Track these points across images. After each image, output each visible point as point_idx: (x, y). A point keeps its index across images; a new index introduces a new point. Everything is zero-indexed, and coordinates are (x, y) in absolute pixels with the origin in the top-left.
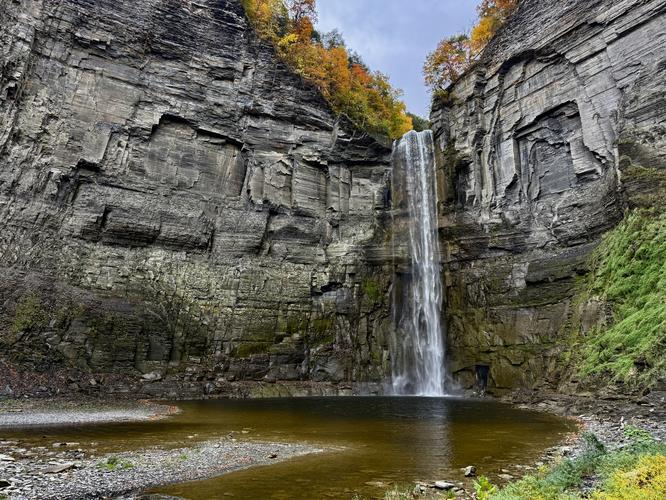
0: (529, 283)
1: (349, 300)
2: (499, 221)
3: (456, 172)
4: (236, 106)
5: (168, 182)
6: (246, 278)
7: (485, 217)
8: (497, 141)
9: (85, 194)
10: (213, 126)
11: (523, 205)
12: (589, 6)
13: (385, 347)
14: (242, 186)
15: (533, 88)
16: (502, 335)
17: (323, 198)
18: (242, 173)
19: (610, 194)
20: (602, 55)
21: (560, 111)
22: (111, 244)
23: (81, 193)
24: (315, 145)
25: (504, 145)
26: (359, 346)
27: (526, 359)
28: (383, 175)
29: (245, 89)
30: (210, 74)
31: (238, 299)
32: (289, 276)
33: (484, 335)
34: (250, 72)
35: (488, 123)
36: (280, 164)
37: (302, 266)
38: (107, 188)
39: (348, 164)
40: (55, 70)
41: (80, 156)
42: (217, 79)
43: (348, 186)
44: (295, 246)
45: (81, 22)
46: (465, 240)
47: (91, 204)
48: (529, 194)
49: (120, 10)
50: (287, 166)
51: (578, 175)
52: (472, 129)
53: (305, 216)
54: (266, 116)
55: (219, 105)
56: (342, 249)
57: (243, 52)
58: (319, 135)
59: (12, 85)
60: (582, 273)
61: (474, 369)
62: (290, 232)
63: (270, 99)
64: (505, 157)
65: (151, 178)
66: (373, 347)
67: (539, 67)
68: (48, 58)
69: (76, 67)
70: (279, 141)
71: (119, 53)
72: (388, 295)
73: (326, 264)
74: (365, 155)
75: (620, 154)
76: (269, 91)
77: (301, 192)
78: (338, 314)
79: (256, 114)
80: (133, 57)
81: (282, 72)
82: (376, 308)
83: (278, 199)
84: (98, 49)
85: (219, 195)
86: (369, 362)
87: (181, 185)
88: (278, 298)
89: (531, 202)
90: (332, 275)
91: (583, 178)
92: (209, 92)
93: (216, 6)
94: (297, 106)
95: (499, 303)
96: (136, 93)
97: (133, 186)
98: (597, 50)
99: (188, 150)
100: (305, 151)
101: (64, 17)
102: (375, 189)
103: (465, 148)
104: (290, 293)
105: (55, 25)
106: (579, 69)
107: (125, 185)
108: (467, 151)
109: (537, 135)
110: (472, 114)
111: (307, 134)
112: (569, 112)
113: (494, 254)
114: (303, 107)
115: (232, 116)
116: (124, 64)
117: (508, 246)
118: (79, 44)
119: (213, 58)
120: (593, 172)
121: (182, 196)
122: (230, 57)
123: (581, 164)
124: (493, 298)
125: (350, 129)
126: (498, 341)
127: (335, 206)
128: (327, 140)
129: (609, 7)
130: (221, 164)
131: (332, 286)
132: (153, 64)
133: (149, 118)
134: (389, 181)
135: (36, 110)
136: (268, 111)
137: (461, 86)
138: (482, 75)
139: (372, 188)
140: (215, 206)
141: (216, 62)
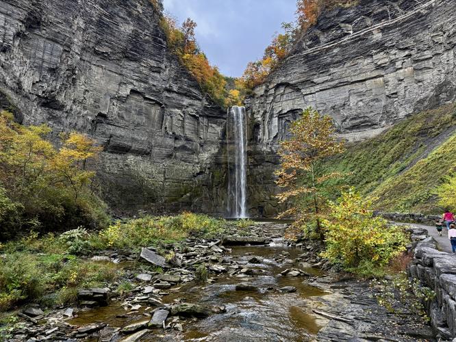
1: (208, 179)
2: (270, 150)
3: (254, 127)
4: (162, 87)
5: (133, 123)
6: (168, 169)
7: (264, 148)
8: (271, 116)
9: (100, 128)
10: (151, 95)
12: (312, 74)
13: (223, 199)
14: (162, 125)
15: (287, 98)
16: (269, 195)
17: (197, 133)
18: (162, 119)
20: (314, 95)
21: (296, 111)
22: (112, 152)
23: (98, 128)
24: (194, 107)
25: (274, 119)
26: (213, 199)
28: (222, 123)
29: (166, 78)
30: (150, 70)
31: (165, 179)
32: (184, 168)
33: (262, 195)
34: (168, 69)
35: (268, 108)
36: (179, 115)
37: (188, 163)
38: (109, 126)
39: (208, 117)
40: (87, 67)
41: (99, 111)
42: (153, 72)
43: (207, 127)
44: (185, 154)
45: (98, 43)
46: (256, 157)
47: (104, 133)
49: (114, 36)
50: (182, 116)
52: (262, 110)
53: (190, 141)
54: (175, 92)
55: (154, 85)
56: (205, 156)
57: (165, 59)
58: (196, 102)
59: (74, 77)
61: (257, 208)
62: (183, 148)
63: (176, 84)
64: (274, 125)
65: (126, 121)
66: (218, 199)
67: (290, 90)
68: (84, 60)
69: (94, 65)
70: (179, 104)
71: (113, 58)
72: (224, 178)
73: (198, 163)
74: (215, 114)
76: (176, 80)
77: (189, 129)
78: (203, 185)
79: (169, 91)
80: (118, 60)
81: (183, 72)
82: (219, 183)
83: (178, 132)
84: (104, 57)
85: (153, 129)
86: (217, 205)
87: (138, 124)
88: (181, 178)
90: (201, 169)
92: (150, 79)
93: (154, 35)
94: (188, 88)
95: (269, 183)
96: (119, 78)
97: (119, 125)
98: (313, 92)
99: (140, 107)
100: (190, 110)
101: (92, 40)
102: (219, 129)
103: (258, 118)
104: (185, 176)
105: (88, 44)
106: (306, 97)
107: (116, 124)
108: (260, 119)
109: (287, 118)
110: (262, 103)
111: (191, 101)
112: (300, 113)
113: (267, 164)
114: (190, 89)
115: (160, 91)
116: (114, 63)
117: (273, 161)
118: (96, 53)
119: (151, 61)
121: (139, 129)
122: (159, 61)
124: (266, 182)
125: (210, 102)
126: (268, 198)
127: (202, 136)
128: (199, 105)
129: (318, 77)
130: (153, 114)
131: (201, 173)
132: (125, 63)
133: (125, 91)
134: (225, 126)
135: (81, 87)
136: (175, 90)
137: (258, 89)
138: (268, 87)
139: (217, 129)
140: (151, 135)
141: (153, 63)
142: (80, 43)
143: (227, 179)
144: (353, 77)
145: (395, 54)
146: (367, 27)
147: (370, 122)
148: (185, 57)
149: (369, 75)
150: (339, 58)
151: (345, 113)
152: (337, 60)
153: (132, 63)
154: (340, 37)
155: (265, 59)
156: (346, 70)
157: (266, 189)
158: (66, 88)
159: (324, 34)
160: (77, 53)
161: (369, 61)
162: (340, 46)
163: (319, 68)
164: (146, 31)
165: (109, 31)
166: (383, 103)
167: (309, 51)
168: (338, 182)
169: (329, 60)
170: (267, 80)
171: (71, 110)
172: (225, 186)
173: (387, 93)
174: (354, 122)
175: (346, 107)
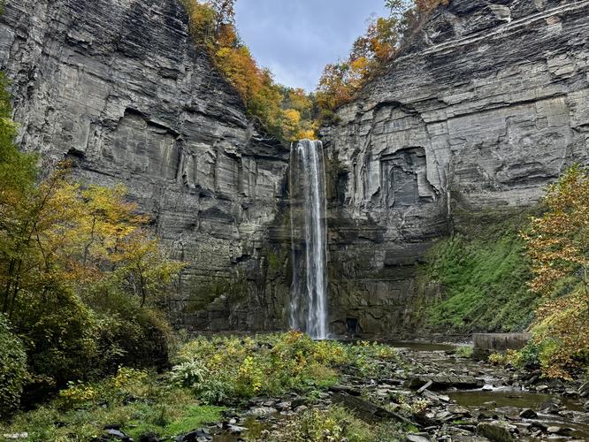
0: (386, 266)
1: (257, 269)
2: (366, 218)
3: (338, 178)
4: (179, 104)
5: (129, 167)
6: (188, 250)
7: (356, 215)
8: (368, 159)
9: (71, 177)
10: (160, 119)
11: (382, 210)
12: (440, 88)
13: (283, 305)
14: (177, 171)
15: (396, 128)
16: (368, 299)
17: (237, 185)
18: (177, 160)
19: (440, 216)
20: (444, 124)
21: (413, 150)
24: (234, 140)
25: (372, 164)
26: (266, 304)
27: (384, 315)
28: (281, 168)
29: (186, 89)
30: (160, 73)
32: (214, 249)
33: (354, 297)
34: (189, 74)
36: (208, 155)
37: (221, 240)
38: (88, 172)
39: (256, 157)
40: (51, 67)
41: (71, 145)
42: (165, 77)
43: (255, 175)
44: (217, 224)
45: (73, 25)
46: (342, 229)
48: (387, 203)
49: (101, 14)
50: (212, 156)
51: (421, 197)
52: (352, 147)
53: (225, 199)
54: (201, 113)
55: (166, 102)
56: (252, 227)
57: (185, 55)
58: (237, 132)
59: (32, 84)
60: (421, 263)
61: (345, 320)
62: (214, 212)
63: (204, 99)
64: (373, 173)
65: (117, 164)
66: (276, 306)
67: (402, 115)
68: (48, 55)
69: (65, 63)
70: (208, 135)
71: (96, 52)
72: (285, 266)
73: (239, 240)
74: (270, 153)
75: (451, 197)
76: (204, 93)
77: (224, 180)
78: (248, 280)
79: (191, 111)
80: (106, 55)
81: (216, 79)
82: (278, 275)
83: (206, 184)
84: (82, 49)
85: (162, 178)
86: (274, 317)
87: (138, 170)
88: (210, 267)
89: (388, 208)
90: (244, 250)
91: (423, 200)
92: (159, 89)
93: (168, 14)
94: (224, 108)
95: (365, 277)
96: (106, 87)
97: (105, 171)
98: (442, 119)
99: (141, 139)
100: (226, 145)
101: (62, 20)
102: (276, 180)
103: (345, 160)
104: (217, 263)
105: (55, 26)
106: (430, 128)
107: (100, 169)
108: (347, 163)
109: (396, 162)
110: (351, 135)
111: (228, 130)
112: (419, 154)
113: (361, 242)
114: (228, 108)
115: (176, 112)
116: (98, 60)
117: (372, 238)
118: (69, 42)
119: (163, 59)
120: (430, 197)
121: (138, 179)
122: (175, 60)
123: (423, 191)
124: (361, 273)
125: (262, 132)
126: (364, 302)
127: (246, 192)
128: (243, 137)
129: (452, 93)
130: (162, 151)
131: (245, 257)
132: (118, 61)
133: (116, 111)
134: (286, 175)
135: (40, 103)
136: (202, 110)
137: (344, 111)
138: (361, 107)
139: (272, 179)
140: (159, 189)
141: (165, 63)
142: (43, 25)
143: (289, 269)
144: (513, 96)
145: (585, 59)
146: (537, 11)
147: (544, 172)
148: (220, 53)
149: (540, 92)
150: (488, 62)
151: (500, 156)
152: (484, 65)
153: (129, 62)
154: (490, 27)
155: (353, 59)
156: (500, 83)
157: (361, 287)
158: (16, 104)
159: (461, 21)
160: (37, 43)
161: (541, 69)
162: (489, 41)
163: (453, 77)
164: (155, 6)
165: (91, 5)
166: (567, 141)
167: (435, 48)
168: (500, 277)
169: (471, 65)
170: (358, 95)
171: (24, 143)
172: (288, 282)
173: (574, 124)
174: (517, 171)
175: (503, 146)
